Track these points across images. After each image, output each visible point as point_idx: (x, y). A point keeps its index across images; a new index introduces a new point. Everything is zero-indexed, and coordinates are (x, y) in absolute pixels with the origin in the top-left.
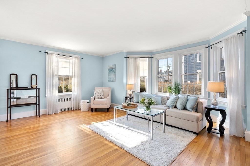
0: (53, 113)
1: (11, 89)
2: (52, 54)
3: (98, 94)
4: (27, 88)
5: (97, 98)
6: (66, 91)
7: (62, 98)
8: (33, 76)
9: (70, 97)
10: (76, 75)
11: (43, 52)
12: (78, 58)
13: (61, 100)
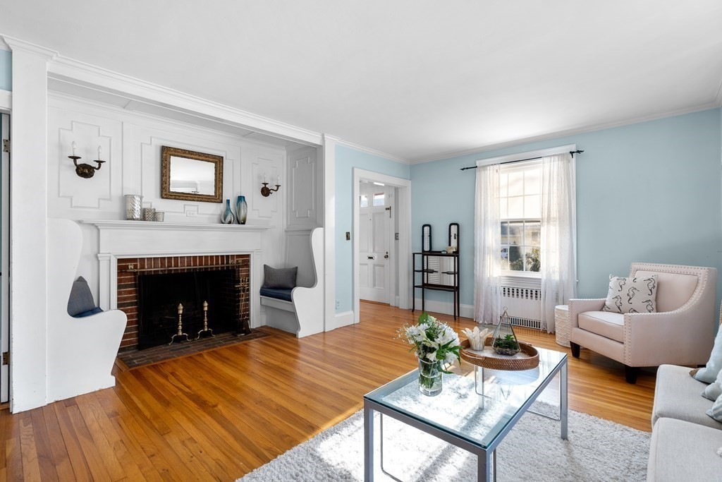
0: (484, 320)
1: (424, 253)
2: (484, 167)
3: (619, 293)
4: (440, 252)
5: (610, 310)
6: (530, 266)
7: (516, 287)
8: (452, 227)
9: (534, 288)
10: (554, 214)
11: (467, 168)
12: (562, 155)
13: (508, 292)
